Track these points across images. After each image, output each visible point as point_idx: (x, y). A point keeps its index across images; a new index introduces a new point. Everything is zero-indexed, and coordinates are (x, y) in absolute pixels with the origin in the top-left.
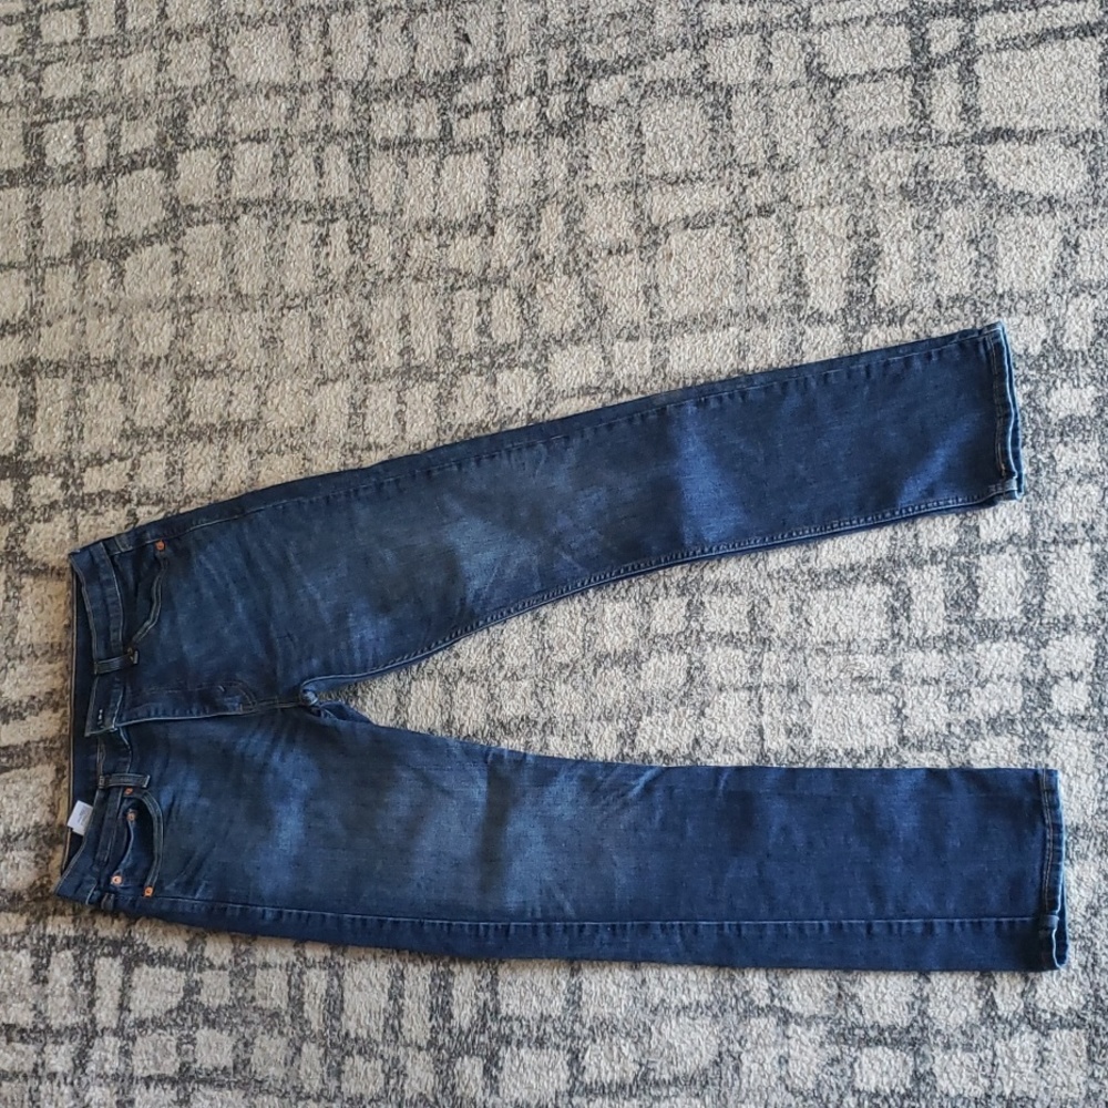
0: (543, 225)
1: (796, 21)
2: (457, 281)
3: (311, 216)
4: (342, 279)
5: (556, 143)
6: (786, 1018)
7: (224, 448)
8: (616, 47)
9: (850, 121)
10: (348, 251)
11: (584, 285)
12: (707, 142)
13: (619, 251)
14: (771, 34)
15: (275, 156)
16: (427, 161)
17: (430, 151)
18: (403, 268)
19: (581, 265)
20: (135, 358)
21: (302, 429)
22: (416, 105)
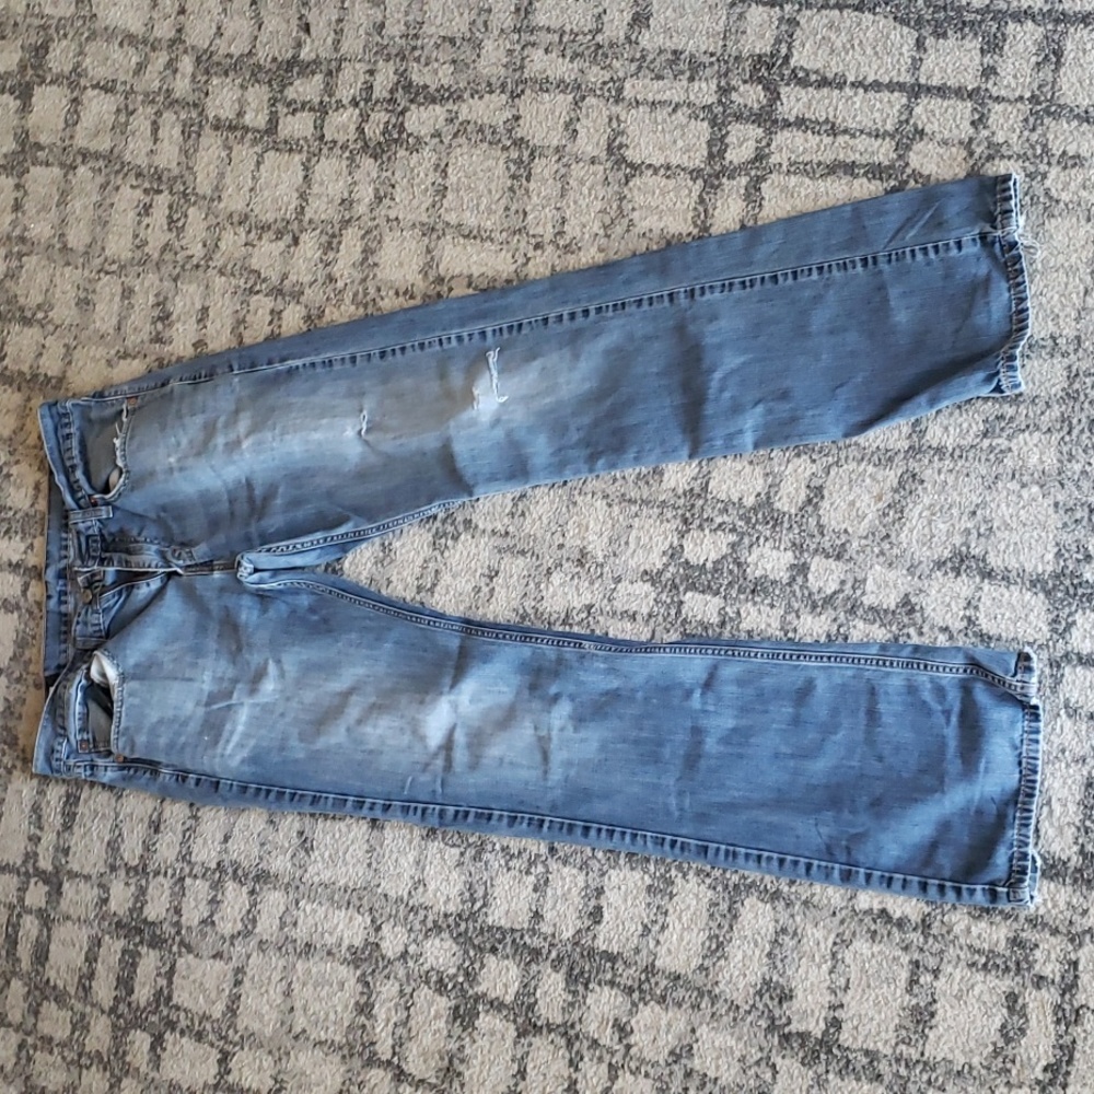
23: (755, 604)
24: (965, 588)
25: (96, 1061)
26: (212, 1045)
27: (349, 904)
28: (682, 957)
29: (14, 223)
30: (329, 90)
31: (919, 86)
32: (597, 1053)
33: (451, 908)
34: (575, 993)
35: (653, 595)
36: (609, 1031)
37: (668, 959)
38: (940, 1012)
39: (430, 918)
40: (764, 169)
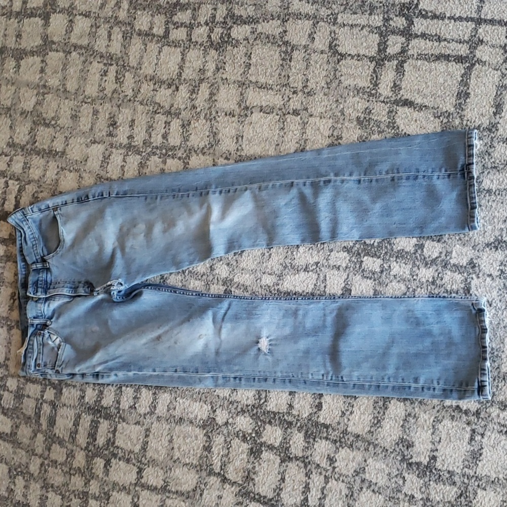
0: (199, 92)
1: (330, 19)
2: (158, 109)
3: (102, 60)
4: (109, 95)
5: (213, 52)
6: (224, 480)
7: (48, 162)
8: (248, 10)
9: (342, 78)
10: (114, 82)
11: (212, 127)
12: (278, 71)
13: (230, 114)
14: (318, 22)
15: (92, 26)
16: (156, 46)
17: (158, 42)
18: (136, 97)
19: (212, 117)
20: (18, 109)
21: (81, 162)
22: (156, 16)
23: (397, 262)
24: (500, 256)
25: (78, 472)
26: (134, 465)
27: (201, 400)
28: (361, 426)
29: (41, 79)
30: (194, 17)
31: (481, 19)
32: (319, 470)
33: (249, 402)
34: (308, 442)
35: (348, 258)
36: (325, 460)
37: (354, 428)
38: (485, 453)
39: (240, 407)
40: (405, 57)
